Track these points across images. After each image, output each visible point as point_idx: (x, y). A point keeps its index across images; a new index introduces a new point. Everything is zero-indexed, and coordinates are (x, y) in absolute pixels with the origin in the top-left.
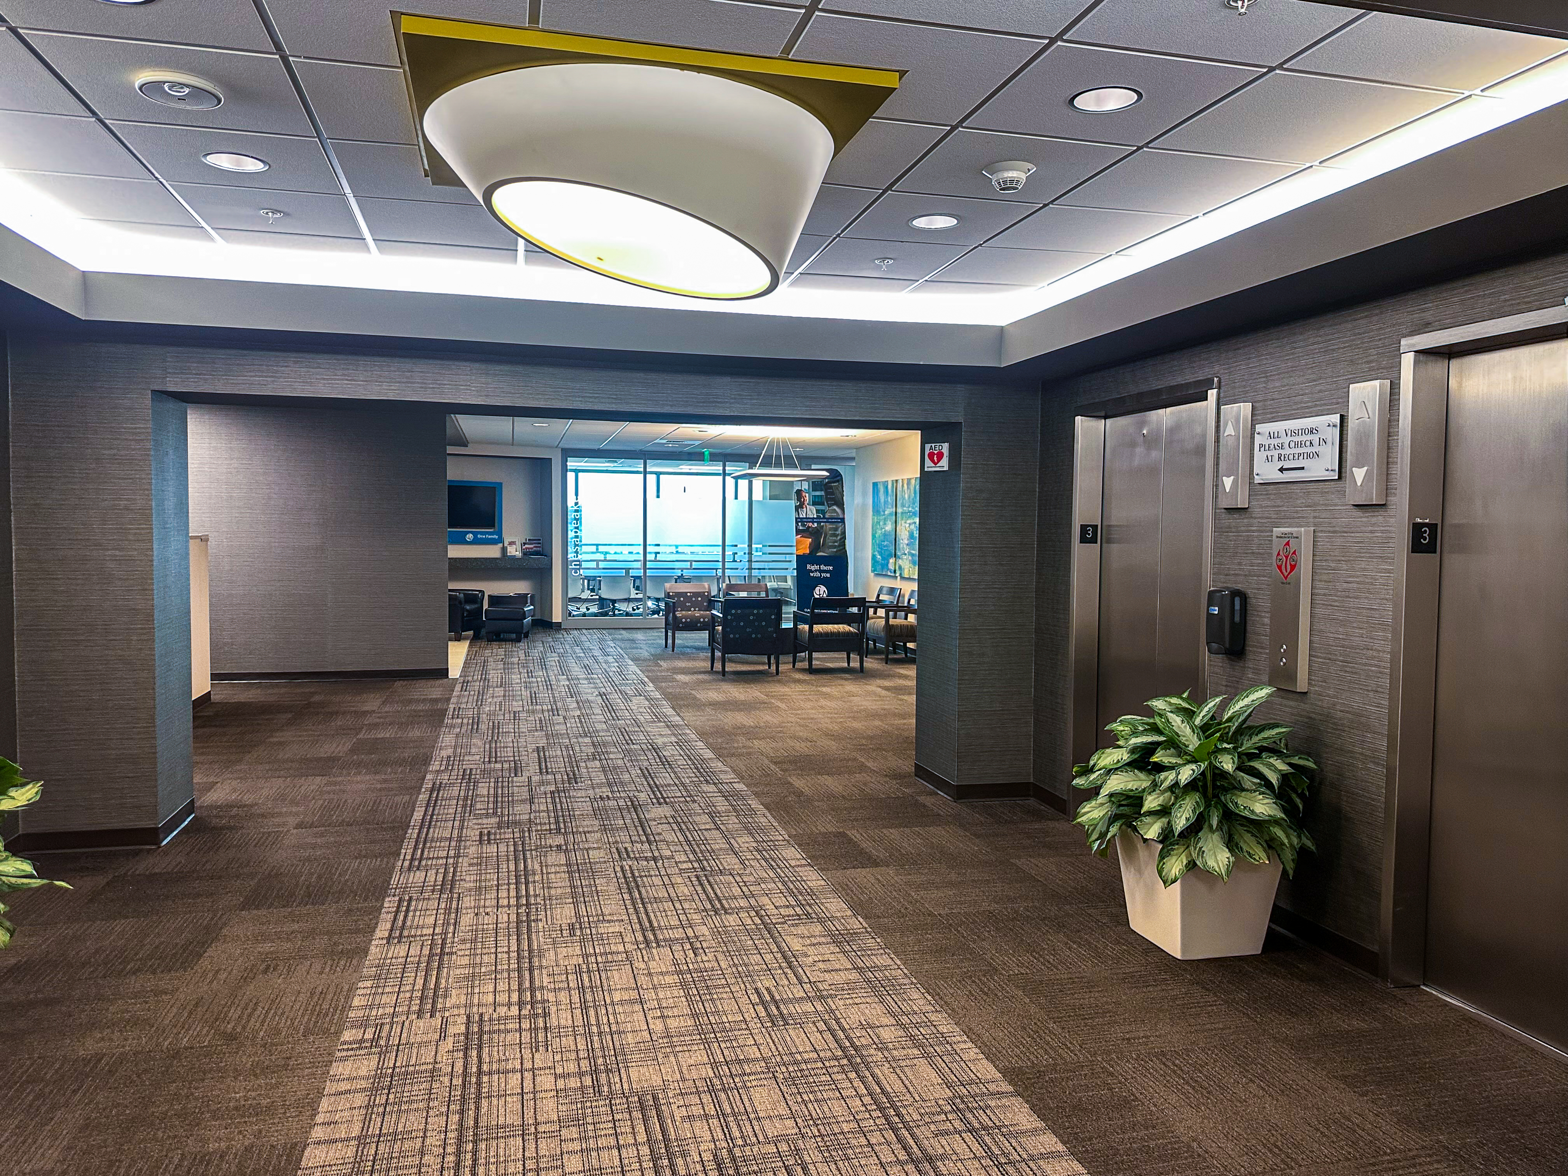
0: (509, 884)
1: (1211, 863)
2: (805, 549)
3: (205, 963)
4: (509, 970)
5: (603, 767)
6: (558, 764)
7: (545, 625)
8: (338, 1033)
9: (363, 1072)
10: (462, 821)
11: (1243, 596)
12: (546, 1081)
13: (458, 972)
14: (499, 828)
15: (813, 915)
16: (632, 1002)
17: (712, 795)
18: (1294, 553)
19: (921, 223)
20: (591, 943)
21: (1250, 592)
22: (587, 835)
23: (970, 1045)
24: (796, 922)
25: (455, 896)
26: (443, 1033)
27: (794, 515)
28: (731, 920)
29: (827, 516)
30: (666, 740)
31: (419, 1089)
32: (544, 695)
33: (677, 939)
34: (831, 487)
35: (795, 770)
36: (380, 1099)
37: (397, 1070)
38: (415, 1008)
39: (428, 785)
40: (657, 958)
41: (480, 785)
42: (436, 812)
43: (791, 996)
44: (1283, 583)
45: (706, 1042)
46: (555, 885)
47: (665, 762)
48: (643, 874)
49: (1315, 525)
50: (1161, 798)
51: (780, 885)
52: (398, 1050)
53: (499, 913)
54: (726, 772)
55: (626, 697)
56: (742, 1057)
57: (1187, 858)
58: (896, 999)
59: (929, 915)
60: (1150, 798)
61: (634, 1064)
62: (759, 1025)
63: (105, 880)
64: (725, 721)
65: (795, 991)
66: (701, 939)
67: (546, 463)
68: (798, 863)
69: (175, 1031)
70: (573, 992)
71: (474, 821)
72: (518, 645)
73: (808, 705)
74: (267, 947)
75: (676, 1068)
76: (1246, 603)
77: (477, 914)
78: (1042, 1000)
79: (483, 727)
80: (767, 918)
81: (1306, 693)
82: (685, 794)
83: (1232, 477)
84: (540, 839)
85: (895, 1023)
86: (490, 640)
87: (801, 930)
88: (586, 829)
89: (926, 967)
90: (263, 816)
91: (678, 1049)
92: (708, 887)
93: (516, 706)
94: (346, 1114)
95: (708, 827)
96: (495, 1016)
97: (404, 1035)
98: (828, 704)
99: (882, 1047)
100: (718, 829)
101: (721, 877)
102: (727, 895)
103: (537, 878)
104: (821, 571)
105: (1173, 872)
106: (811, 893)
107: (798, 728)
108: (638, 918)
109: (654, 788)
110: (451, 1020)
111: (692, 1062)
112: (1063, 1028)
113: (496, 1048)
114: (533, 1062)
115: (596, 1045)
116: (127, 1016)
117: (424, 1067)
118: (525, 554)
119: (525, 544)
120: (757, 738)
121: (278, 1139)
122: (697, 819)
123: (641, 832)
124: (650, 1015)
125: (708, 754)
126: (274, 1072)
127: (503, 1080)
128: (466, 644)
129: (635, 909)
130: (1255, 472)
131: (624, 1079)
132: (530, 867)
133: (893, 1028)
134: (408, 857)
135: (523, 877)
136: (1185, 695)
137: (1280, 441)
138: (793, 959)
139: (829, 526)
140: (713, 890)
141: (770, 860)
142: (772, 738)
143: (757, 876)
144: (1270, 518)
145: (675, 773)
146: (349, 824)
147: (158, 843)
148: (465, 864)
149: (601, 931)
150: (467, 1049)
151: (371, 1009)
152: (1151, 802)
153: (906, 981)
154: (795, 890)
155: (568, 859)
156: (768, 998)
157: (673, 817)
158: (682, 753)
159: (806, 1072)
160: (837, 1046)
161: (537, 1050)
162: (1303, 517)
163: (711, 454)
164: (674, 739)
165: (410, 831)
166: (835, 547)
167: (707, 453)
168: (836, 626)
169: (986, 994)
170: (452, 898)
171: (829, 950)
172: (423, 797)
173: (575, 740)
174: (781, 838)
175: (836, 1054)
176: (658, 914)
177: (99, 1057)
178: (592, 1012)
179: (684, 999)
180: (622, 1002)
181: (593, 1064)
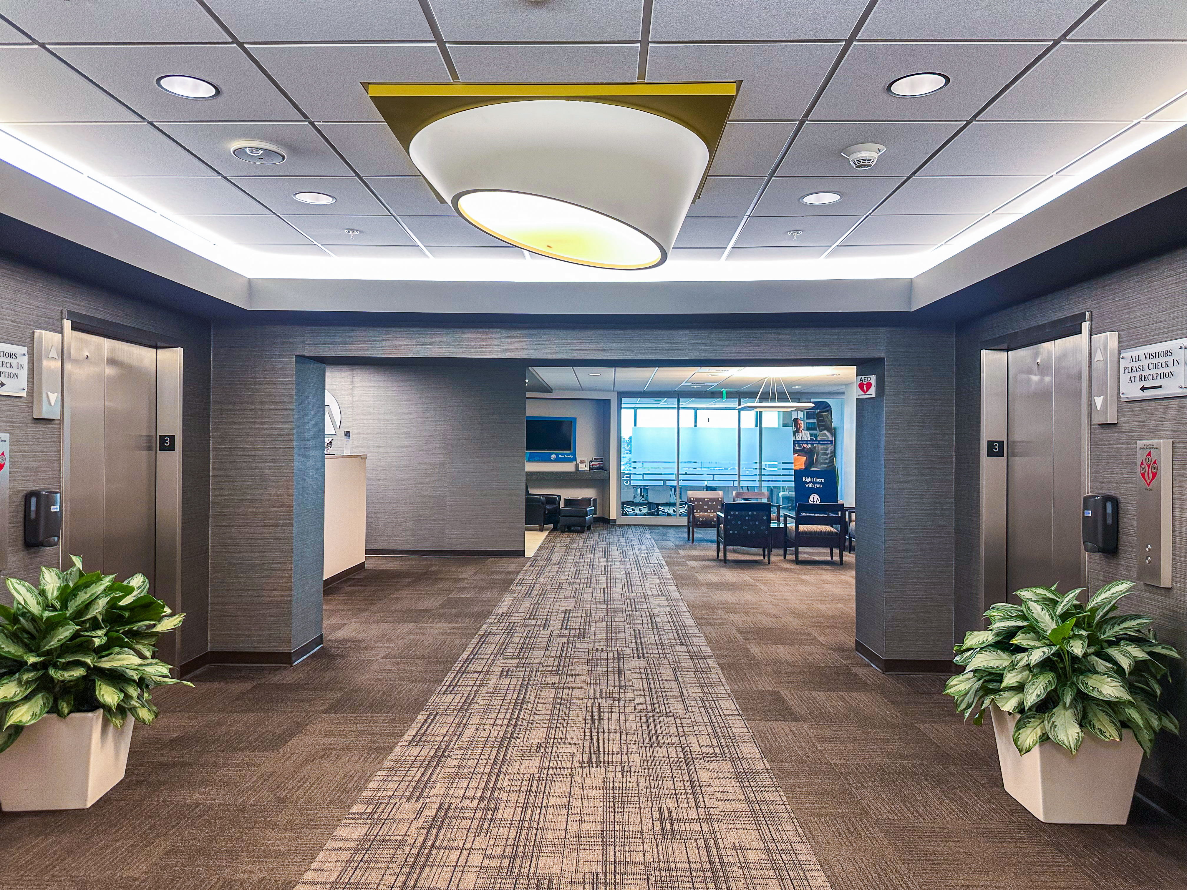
0: (507, 709)
1: (1062, 736)
2: (801, 465)
3: (287, 748)
4: (482, 773)
5: (607, 627)
6: (575, 623)
7: (605, 522)
8: (350, 806)
9: (355, 836)
10: (494, 660)
11: (1116, 502)
12: (476, 859)
13: (447, 770)
14: (517, 666)
15: (728, 755)
16: (561, 807)
17: (681, 654)
18: (1155, 462)
19: (811, 199)
20: (548, 759)
21: (1121, 498)
22: (577, 677)
23: (821, 873)
24: (712, 759)
25: (468, 714)
26: (420, 813)
27: (792, 438)
28: (661, 752)
29: (819, 439)
30: (662, 609)
31: (386, 853)
32: (585, 572)
33: (613, 763)
34: (822, 416)
35: (755, 639)
36: (358, 858)
37: (378, 837)
38: (408, 794)
39: (481, 633)
40: (593, 776)
41: (516, 634)
42: (479, 653)
43: (685, 817)
44: (1146, 489)
45: (606, 845)
46: (540, 713)
47: (655, 627)
48: (606, 710)
49: (1174, 436)
50: (1020, 676)
51: (709, 729)
52: (384, 823)
53: (492, 730)
54: (699, 637)
55: (644, 575)
56: (629, 860)
57: (1042, 730)
58: (771, 828)
59: (826, 764)
60: (1009, 675)
61: (544, 854)
62: (652, 836)
63: (251, 686)
64: (714, 597)
65: (690, 812)
66: (632, 764)
67: (607, 402)
68: (731, 713)
69: (250, 792)
70: (521, 794)
71: (502, 661)
72: (581, 535)
73: (786, 588)
74: (330, 740)
75: (575, 862)
76: (1118, 508)
77: (477, 729)
78: (900, 844)
79: (534, 593)
80: (689, 753)
81: (1170, 589)
82: (660, 651)
83: (1102, 397)
84: (543, 677)
85: (763, 847)
86: (563, 531)
87: (714, 766)
88: (577, 673)
89: (808, 805)
90: (365, 649)
91: (582, 847)
92: (652, 725)
93: (563, 579)
94: (332, 865)
95: (669, 678)
96: (460, 806)
97: (393, 813)
98: (804, 589)
99: (745, 865)
100: (677, 680)
101: (665, 718)
102: (664, 732)
103: (530, 706)
104: (814, 483)
105: (1028, 742)
106: (733, 737)
107: (771, 606)
108: (591, 743)
109: (640, 645)
110: (428, 805)
111: (589, 859)
112: (910, 870)
113: (451, 830)
114: (473, 844)
115: (523, 836)
116: (225, 779)
117: (397, 837)
118: (591, 469)
119: (591, 461)
120: (734, 613)
121: (281, 877)
122: (663, 671)
123: (617, 678)
124: (571, 818)
125: (690, 622)
126: (298, 829)
127: (447, 854)
128: (545, 534)
129: (591, 736)
130: (1121, 391)
131: (533, 865)
132: (527, 698)
133: (759, 852)
134: (447, 684)
135: (519, 705)
136: (1053, 588)
137: (1140, 363)
138: (699, 788)
139: (820, 447)
140: (655, 728)
141: (709, 709)
142: (747, 613)
143: (693, 720)
144: (1136, 432)
145: (659, 635)
146: (418, 658)
147: (291, 663)
148: (484, 692)
149: (559, 750)
150: (430, 828)
151: (378, 792)
152: (1010, 679)
153: (786, 815)
154: (720, 734)
155: (556, 694)
156: (667, 816)
157: (645, 668)
158: (670, 620)
159: (675, 879)
160: (707, 860)
161: (479, 835)
162: (1163, 431)
163: (727, 392)
164: (668, 609)
165: (456, 665)
166: (826, 463)
167: (724, 392)
168: (819, 526)
169: (851, 833)
170: (465, 715)
171: (730, 784)
172: (475, 641)
173: (595, 606)
174: (724, 692)
175: (704, 867)
176: (607, 742)
177: (197, 805)
178: (529, 811)
179: (601, 809)
180: (554, 806)
181: (514, 851)
